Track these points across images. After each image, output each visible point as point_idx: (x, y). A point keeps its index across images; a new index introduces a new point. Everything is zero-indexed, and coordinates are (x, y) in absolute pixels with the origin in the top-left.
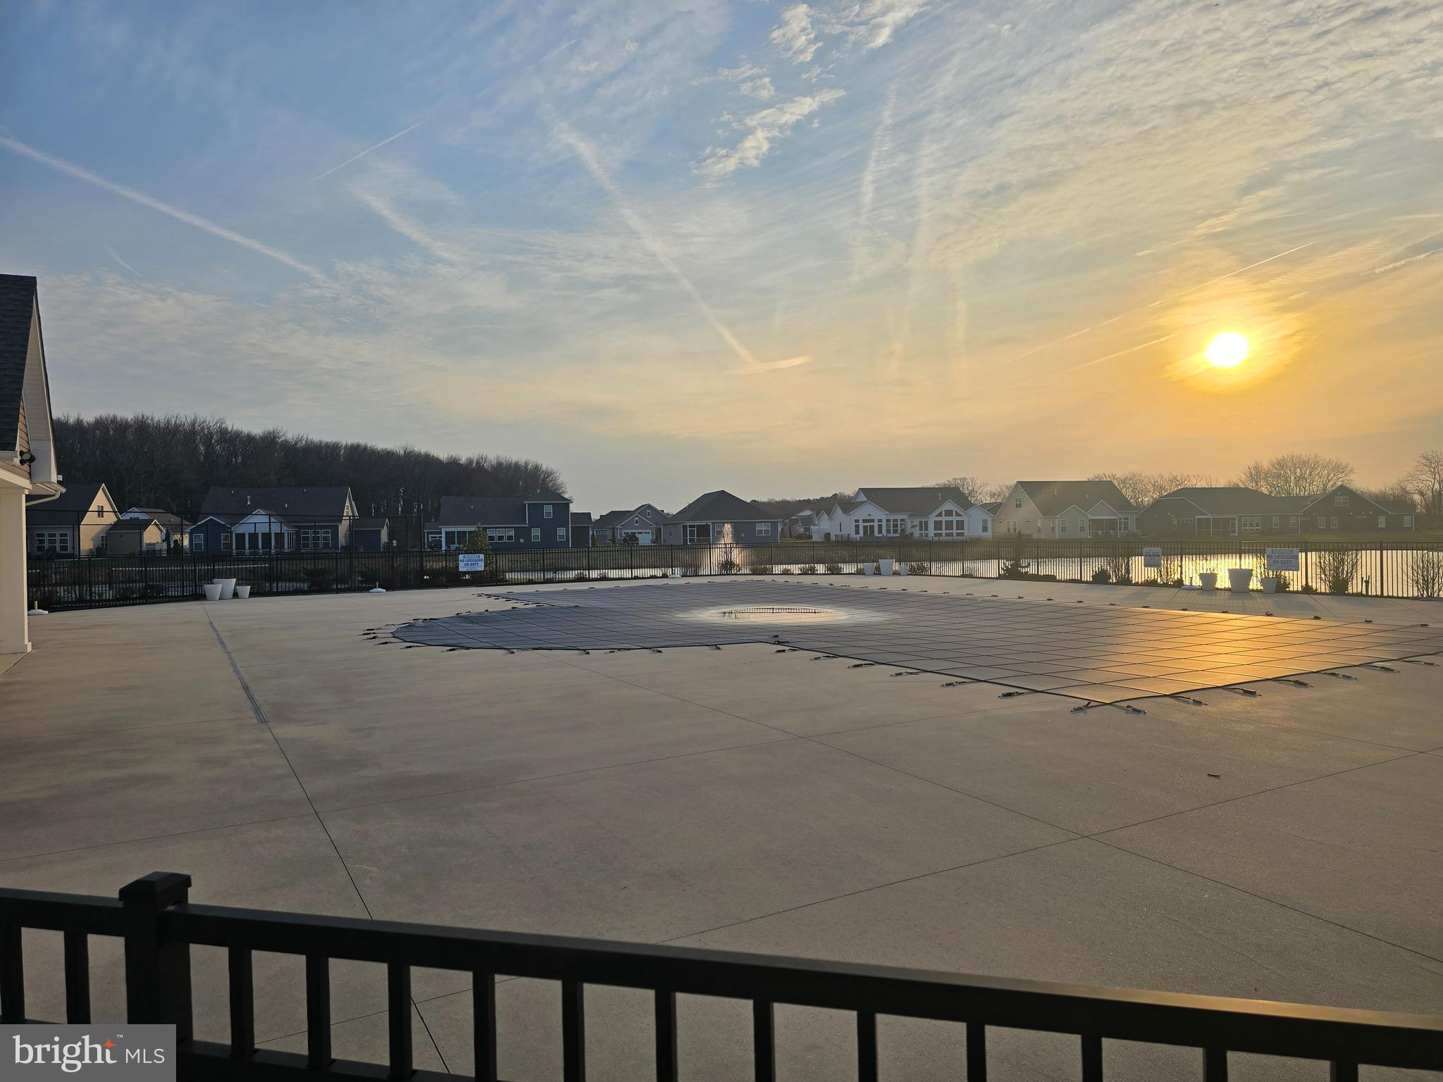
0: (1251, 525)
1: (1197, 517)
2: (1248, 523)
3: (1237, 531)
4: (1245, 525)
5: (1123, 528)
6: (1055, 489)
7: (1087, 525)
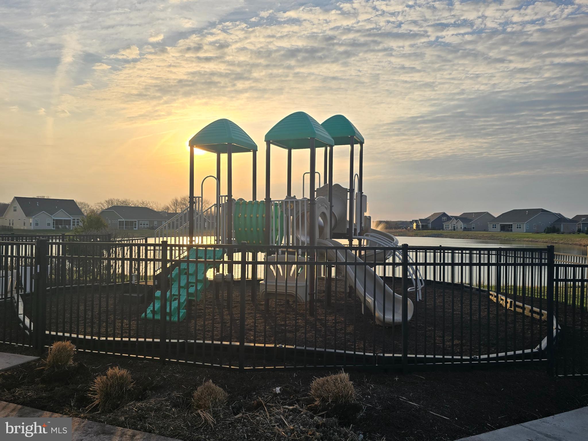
0: (144, 225)
1: (119, 220)
3: (137, 227)
4: (141, 225)
5: (75, 225)
6: (38, 203)
7: (51, 222)
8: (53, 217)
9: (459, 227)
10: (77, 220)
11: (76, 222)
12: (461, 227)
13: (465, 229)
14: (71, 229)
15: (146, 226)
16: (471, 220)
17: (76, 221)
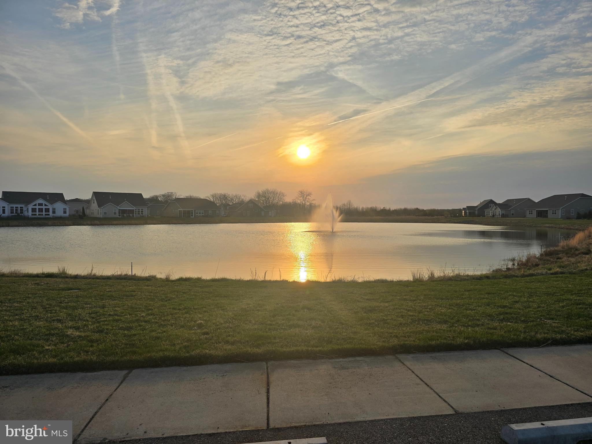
0: (200, 213)
1: (179, 210)
2: (198, 212)
3: (193, 216)
4: (197, 213)
5: (137, 214)
6: (110, 196)
7: (117, 212)
8: (118, 208)
9: (497, 214)
10: (142, 209)
11: (140, 212)
12: (499, 214)
13: (503, 216)
14: (135, 217)
15: (201, 214)
16: (510, 206)
17: (140, 210)
